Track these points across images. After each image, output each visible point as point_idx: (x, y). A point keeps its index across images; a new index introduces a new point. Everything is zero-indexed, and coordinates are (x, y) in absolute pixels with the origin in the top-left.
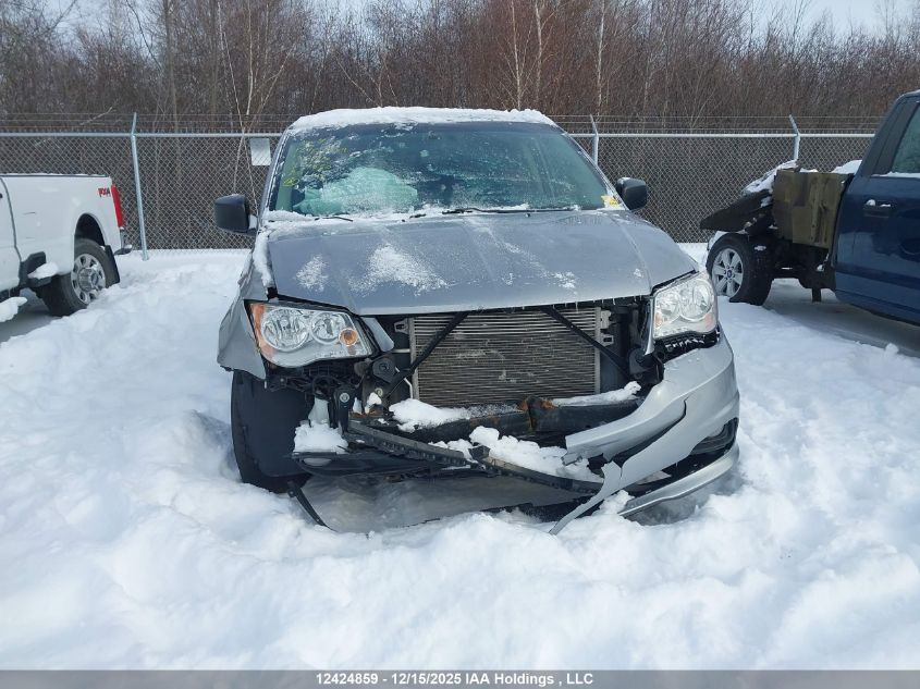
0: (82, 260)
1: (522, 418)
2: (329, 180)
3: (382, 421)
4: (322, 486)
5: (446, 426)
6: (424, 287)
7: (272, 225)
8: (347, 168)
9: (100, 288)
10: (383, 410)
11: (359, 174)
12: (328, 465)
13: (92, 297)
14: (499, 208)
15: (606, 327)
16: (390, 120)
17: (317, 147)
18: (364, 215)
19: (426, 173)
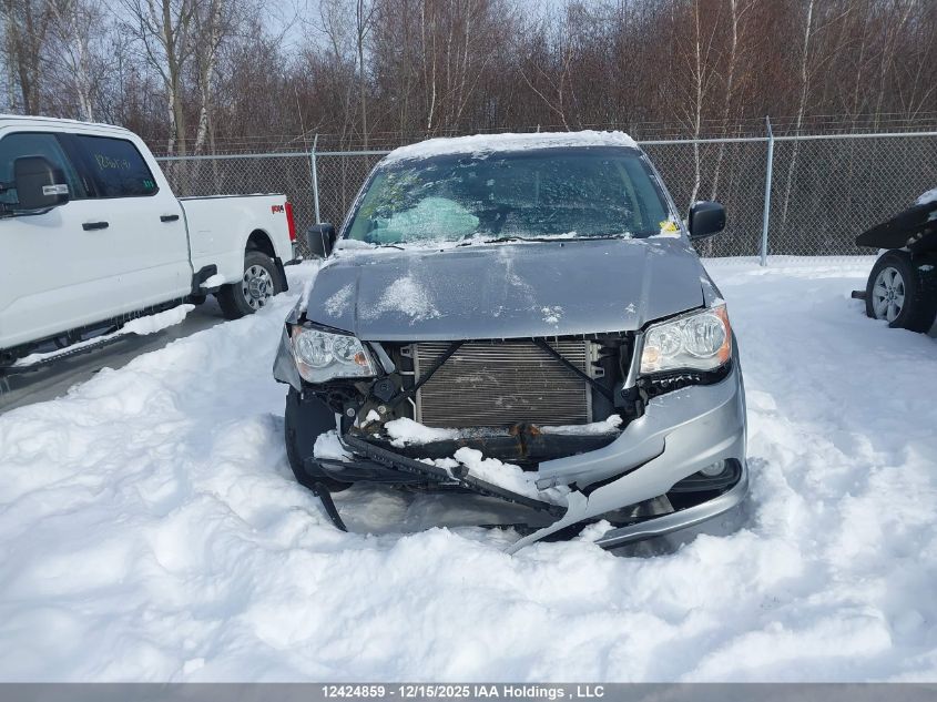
0: (253, 271)
1: (513, 442)
2: (399, 210)
3: (377, 436)
4: (364, 489)
5: (434, 444)
6: (419, 317)
7: (340, 253)
8: (417, 199)
9: (268, 295)
10: (379, 426)
11: (426, 205)
12: (342, 471)
13: (261, 304)
14: (545, 237)
15: (596, 360)
16: (469, 149)
17: (397, 179)
18: (419, 243)
19: (488, 203)
